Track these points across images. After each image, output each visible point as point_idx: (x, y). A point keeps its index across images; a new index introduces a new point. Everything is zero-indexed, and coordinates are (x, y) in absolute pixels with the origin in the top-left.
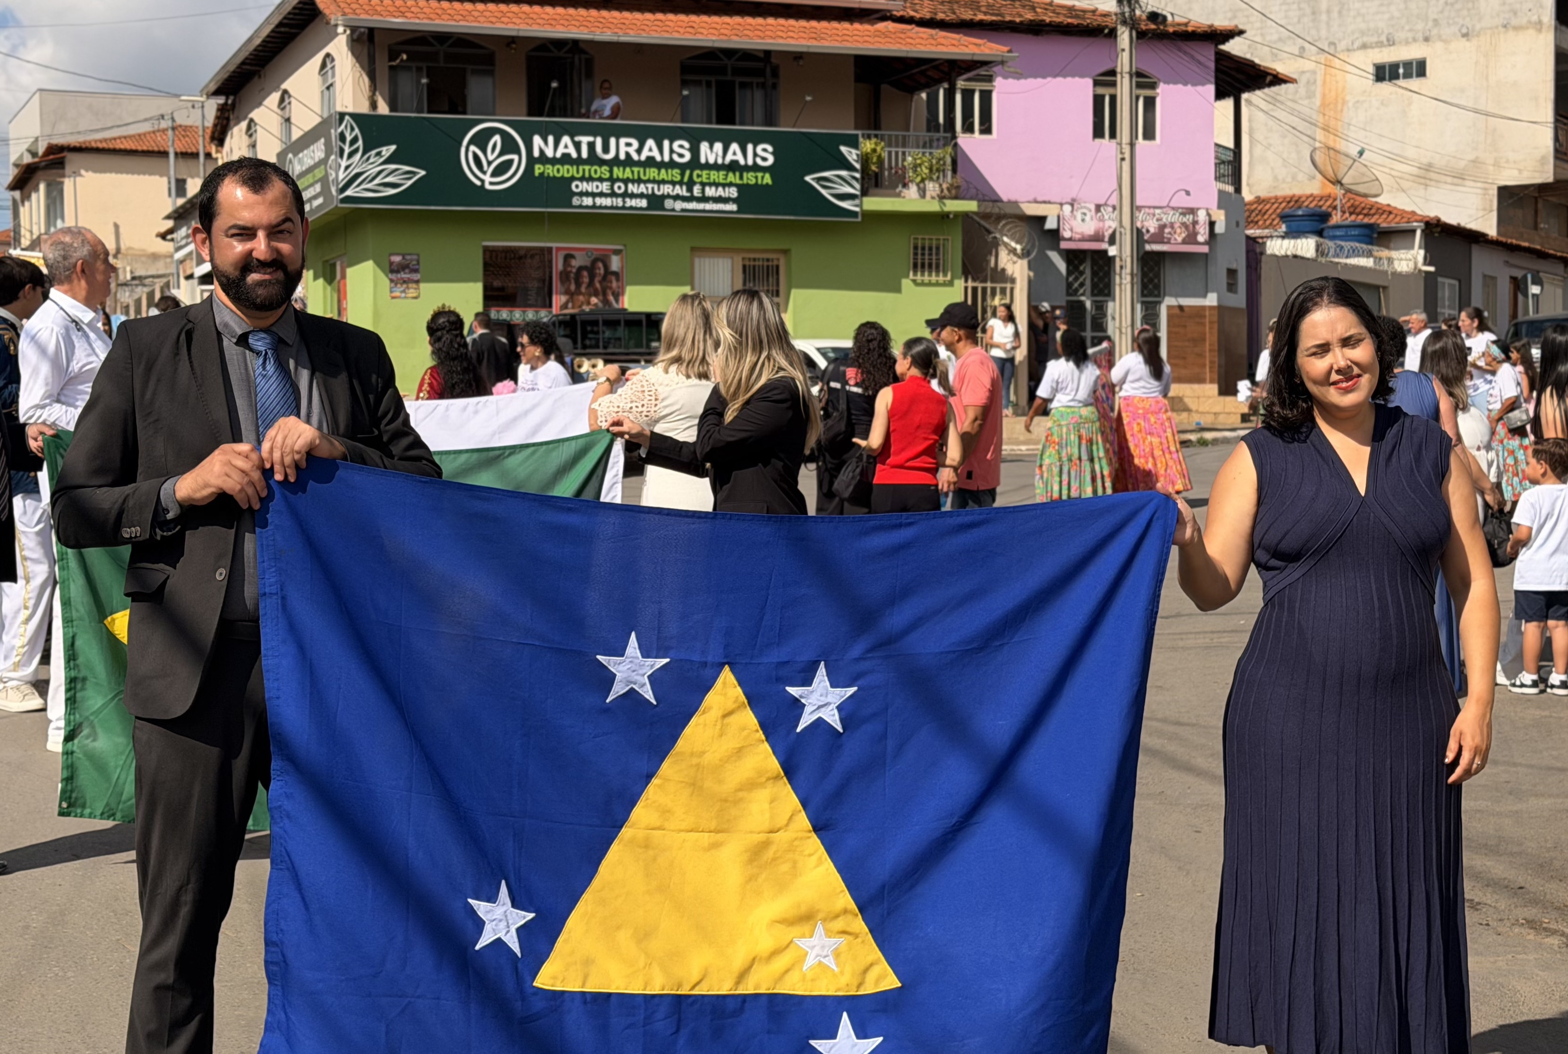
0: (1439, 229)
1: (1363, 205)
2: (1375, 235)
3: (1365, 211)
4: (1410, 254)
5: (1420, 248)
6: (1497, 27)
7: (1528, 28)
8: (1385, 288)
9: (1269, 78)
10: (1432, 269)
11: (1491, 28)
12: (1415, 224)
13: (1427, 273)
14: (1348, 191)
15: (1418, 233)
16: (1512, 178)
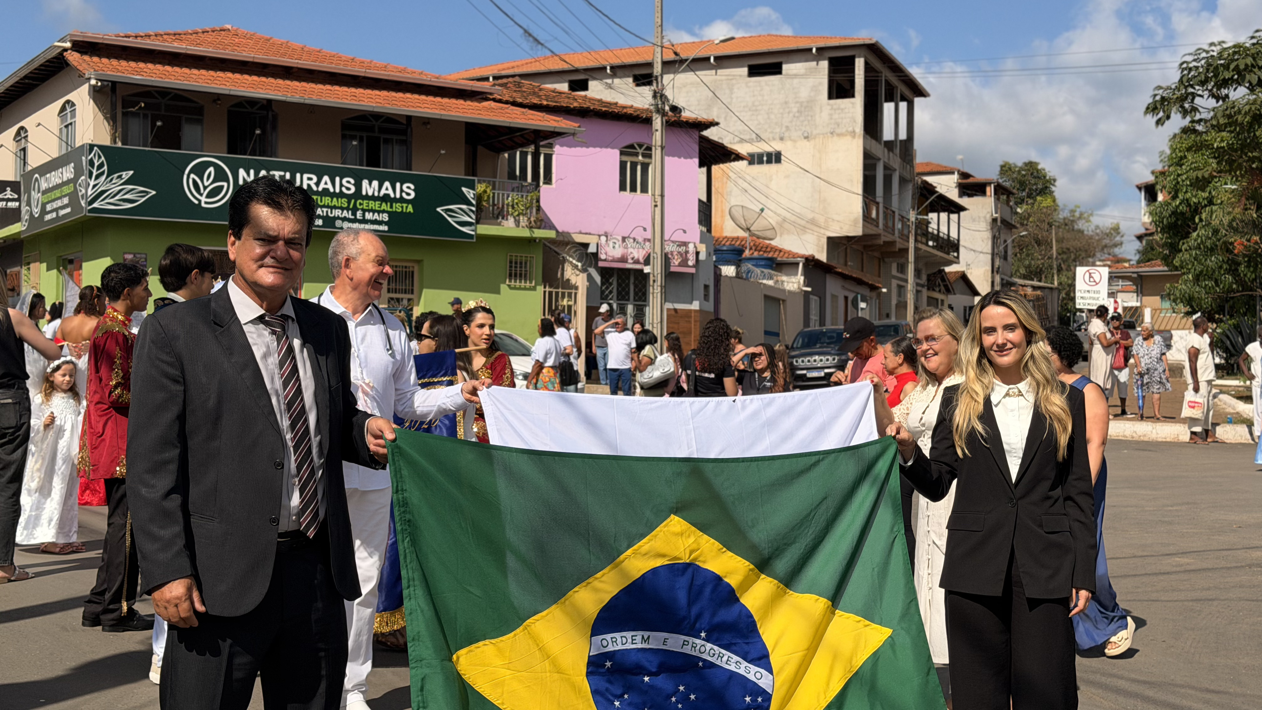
0: (813, 263)
1: (761, 245)
2: (774, 266)
3: (764, 249)
4: (795, 279)
5: (801, 275)
6: (827, 134)
7: (846, 135)
8: (784, 301)
9: (733, 156)
10: (809, 289)
11: (823, 134)
12: (799, 259)
13: (806, 292)
14: (754, 235)
15: (801, 265)
16: (837, 232)
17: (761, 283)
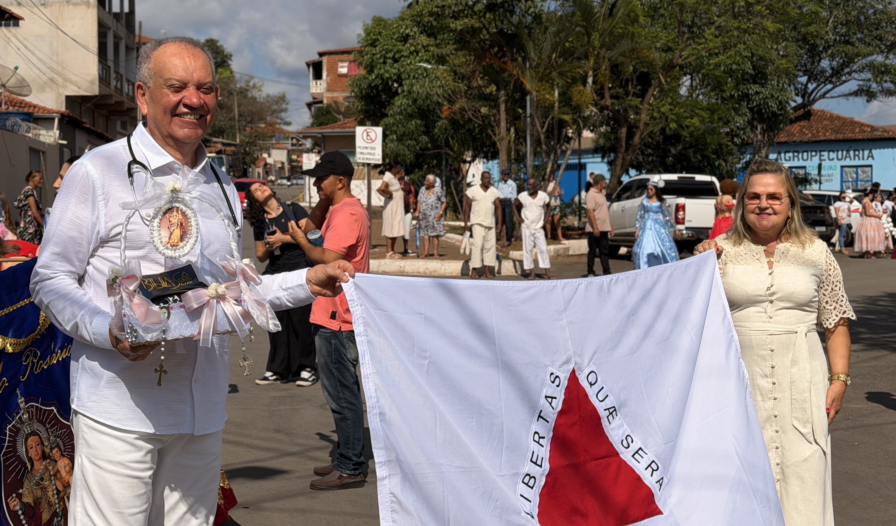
0: (67, 119)
1: (15, 101)
2: (32, 120)
3: (18, 105)
4: (51, 133)
5: (57, 129)
6: (63, 2)
7: (81, 5)
8: (43, 153)
10: (65, 142)
11: (59, 2)
12: (55, 115)
13: (61, 145)
14: (9, 91)
15: (56, 120)
16: (74, 91)
17: (26, 136)
